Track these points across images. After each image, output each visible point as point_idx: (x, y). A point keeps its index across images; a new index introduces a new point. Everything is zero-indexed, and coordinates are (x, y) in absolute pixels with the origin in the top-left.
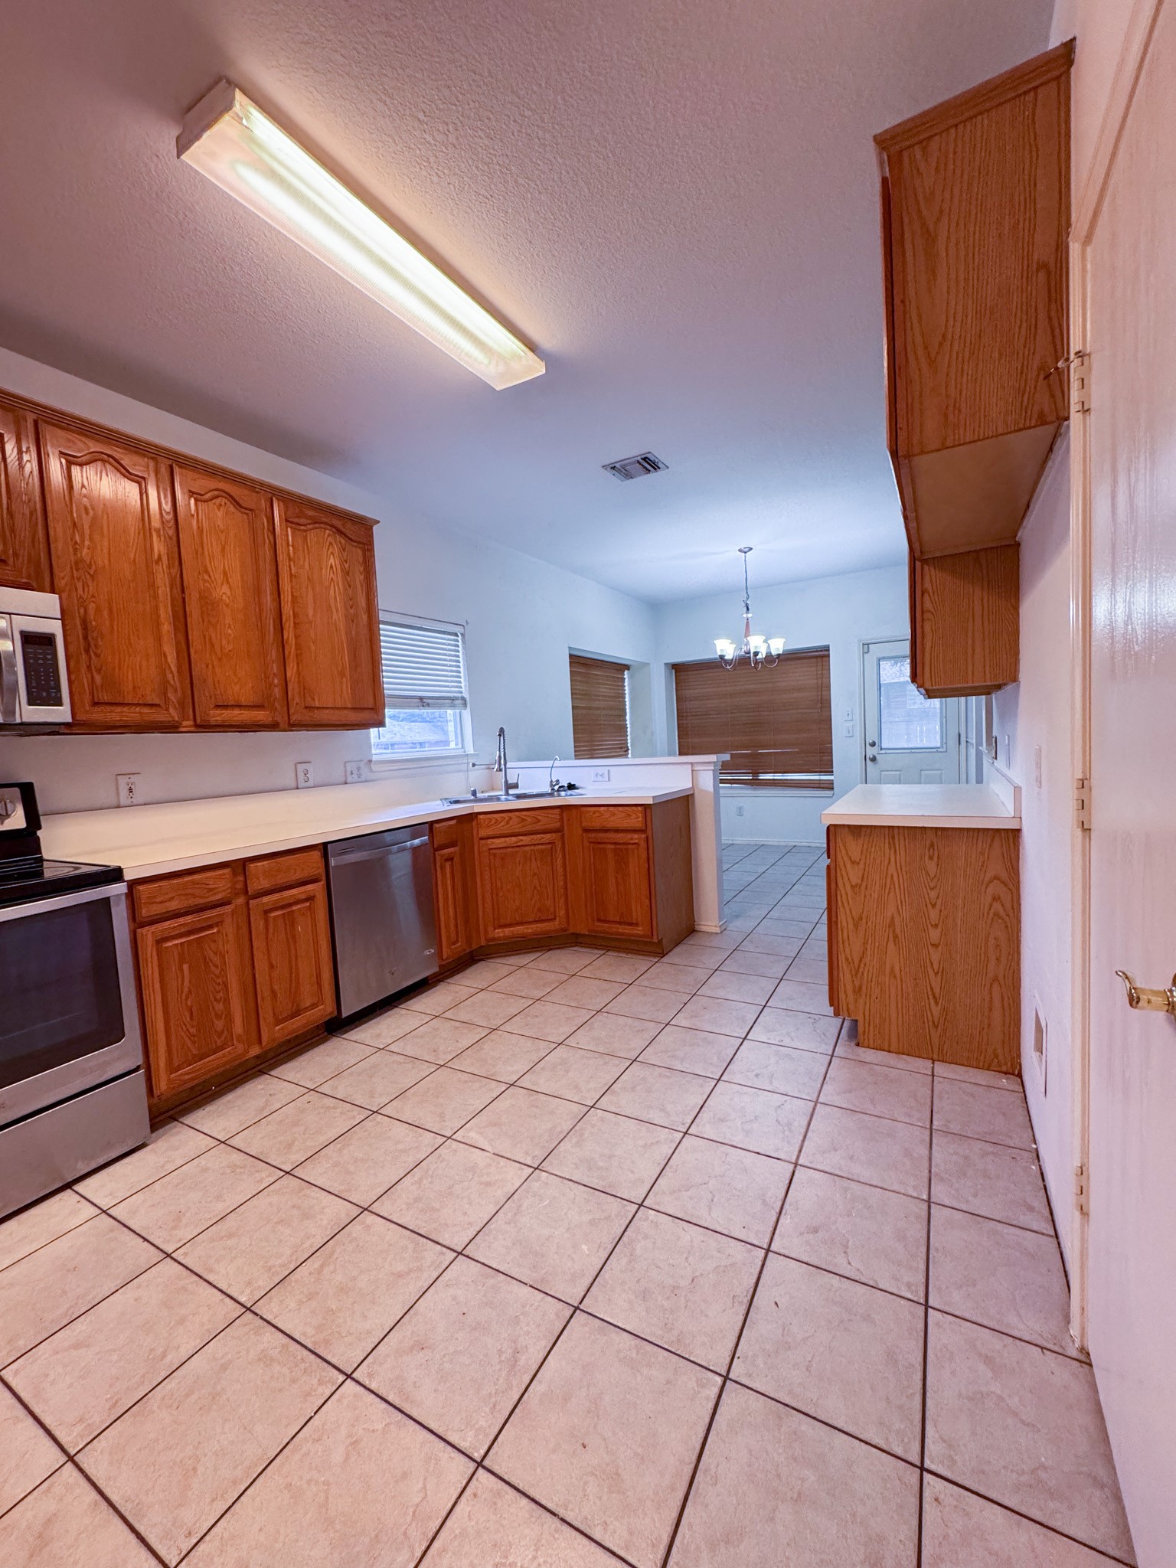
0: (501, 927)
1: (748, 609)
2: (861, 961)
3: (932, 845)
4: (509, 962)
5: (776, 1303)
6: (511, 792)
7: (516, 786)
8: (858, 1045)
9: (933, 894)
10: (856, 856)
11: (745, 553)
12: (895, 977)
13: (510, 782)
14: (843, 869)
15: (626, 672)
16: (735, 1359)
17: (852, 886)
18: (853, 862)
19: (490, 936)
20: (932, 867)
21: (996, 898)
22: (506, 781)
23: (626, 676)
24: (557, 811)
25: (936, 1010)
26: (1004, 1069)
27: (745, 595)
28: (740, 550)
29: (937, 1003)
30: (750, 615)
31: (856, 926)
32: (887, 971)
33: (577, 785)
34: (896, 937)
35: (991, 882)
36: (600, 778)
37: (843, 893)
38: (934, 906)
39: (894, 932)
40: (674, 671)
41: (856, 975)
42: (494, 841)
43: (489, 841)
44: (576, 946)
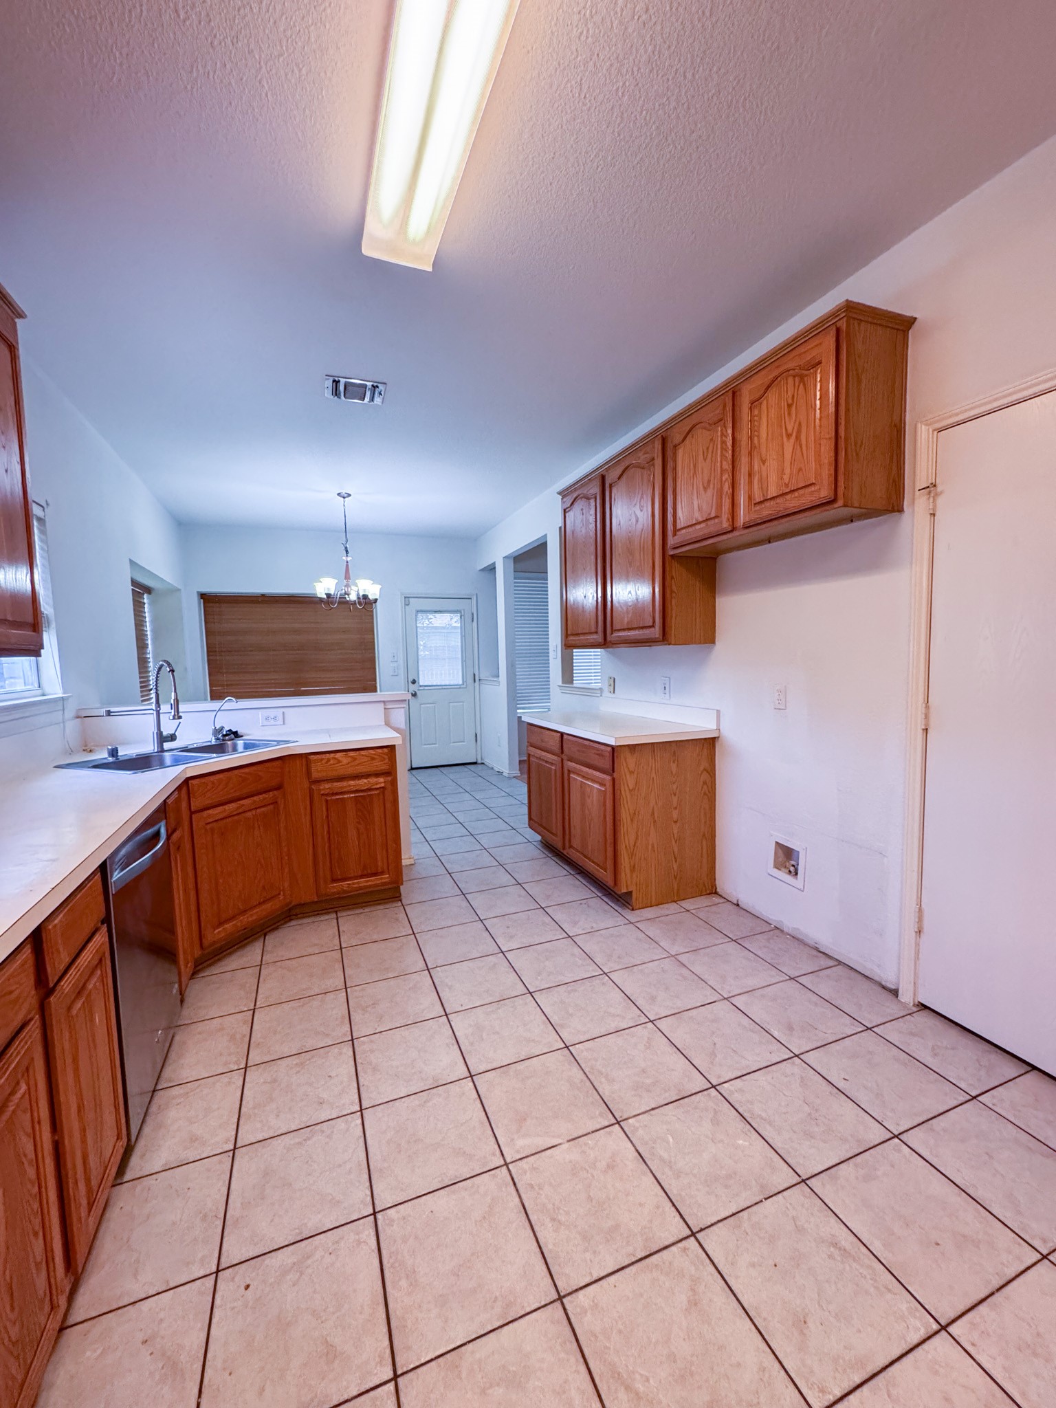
0: (221, 924)
1: (347, 552)
2: (634, 845)
3: (674, 753)
5: (844, 1079)
6: (167, 746)
7: (172, 738)
8: (633, 910)
9: (675, 787)
10: (632, 766)
11: (344, 498)
12: (654, 851)
13: (165, 734)
14: (623, 778)
15: (146, 596)
17: (629, 789)
18: (629, 772)
20: (674, 767)
21: (705, 783)
22: (160, 733)
23: (145, 601)
24: (280, 763)
25: (675, 867)
26: (708, 892)
27: (344, 539)
28: (339, 494)
29: (676, 861)
30: (349, 559)
31: (632, 820)
32: (650, 846)
33: (240, 732)
34: (655, 822)
35: (702, 772)
36: (272, 722)
37: (624, 796)
38: (675, 795)
39: (654, 818)
40: (202, 600)
41: (632, 856)
42: (210, 812)
43: (206, 813)
44: (291, 920)
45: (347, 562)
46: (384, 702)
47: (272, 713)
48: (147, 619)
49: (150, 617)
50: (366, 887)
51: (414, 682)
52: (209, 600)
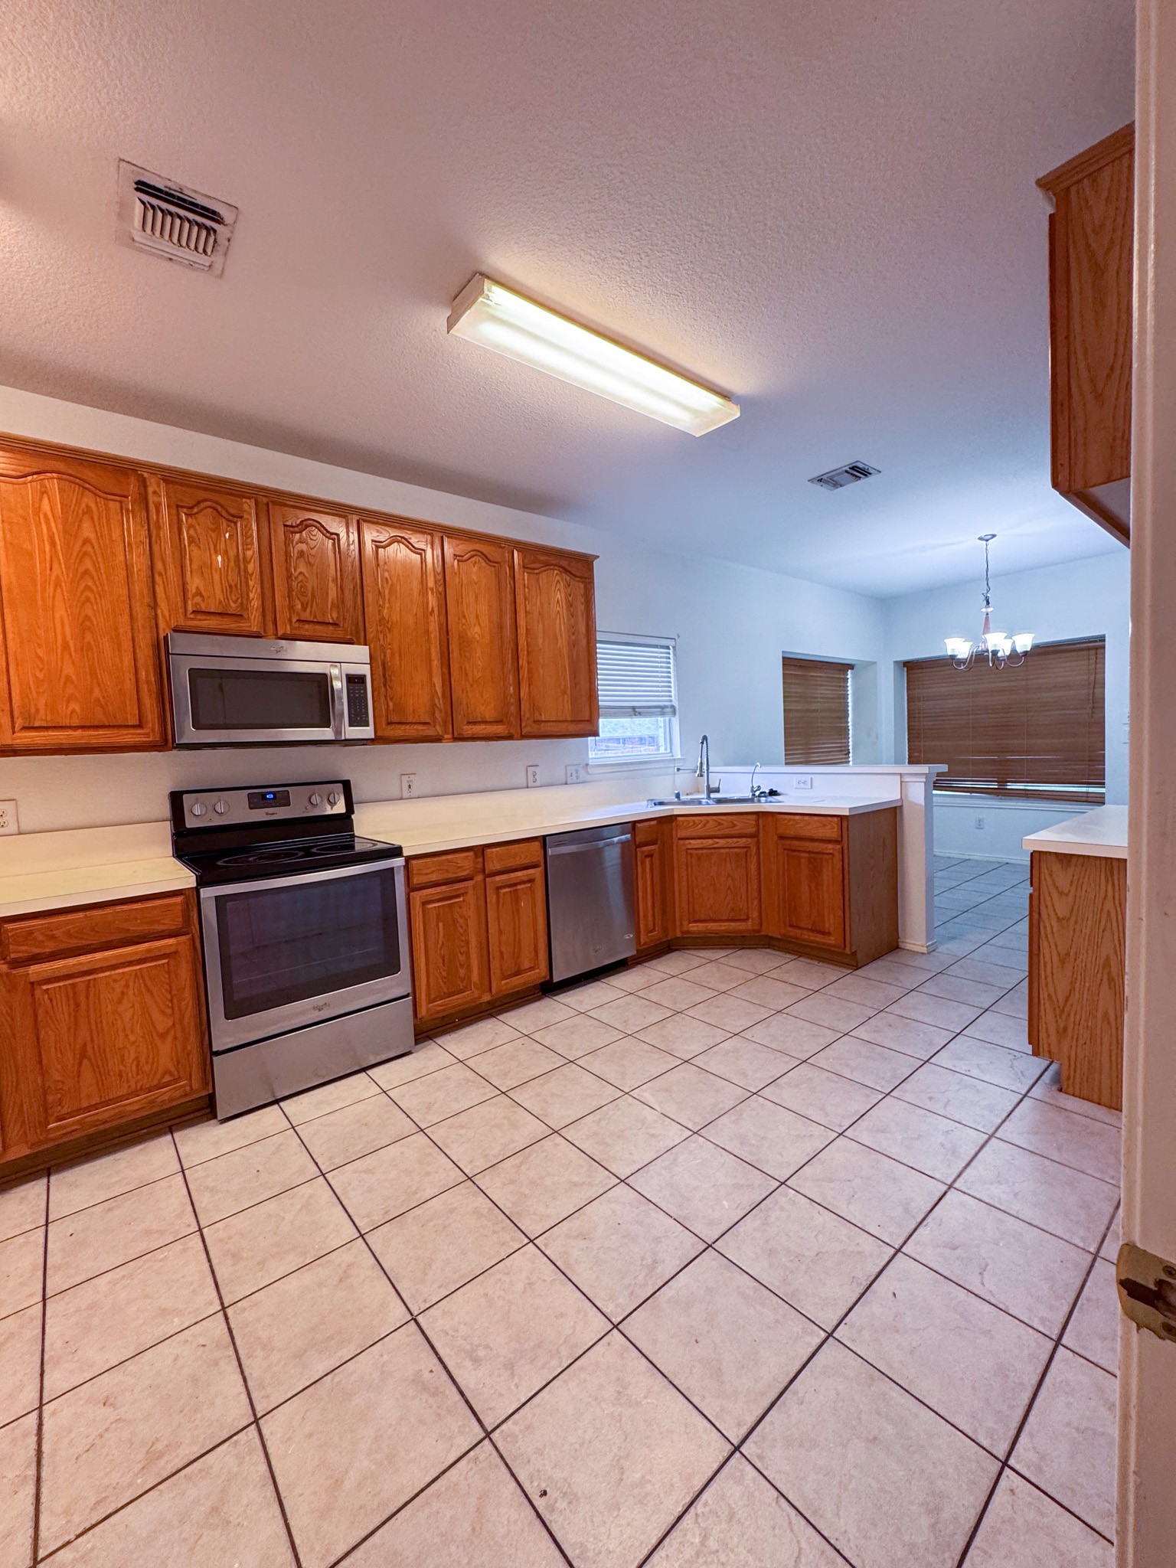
0: (695, 921)
1: (988, 603)
2: (1067, 1000)
4: (702, 955)
5: (894, 1294)
6: (713, 795)
7: (717, 790)
8: (1060, 1090)
10: (1064, 887)
11: (987, 540)
13: (711, 786)
14: (1048, 898)
15: (849, 672)
16: (842, 1325)
17: (1058, 918)
18: (1061, 894)
19: (685, 928)
23: (849, 676)
24: (754, 817)
27: (986, 587)
28: (980, 539)
30: (990, 610)
31: (1062, 962)
33: (777, 792)
36: (802, 785)
37: (1048, 925)
40: (905, 669)
41: (1061, 1015)
42: (692, 841)
43: (687, 841)
44: (769, 948)
47: (803, 778)
48: (849, 692)
49: (852, 689)
50: (817, 942)
52: (912, 669)
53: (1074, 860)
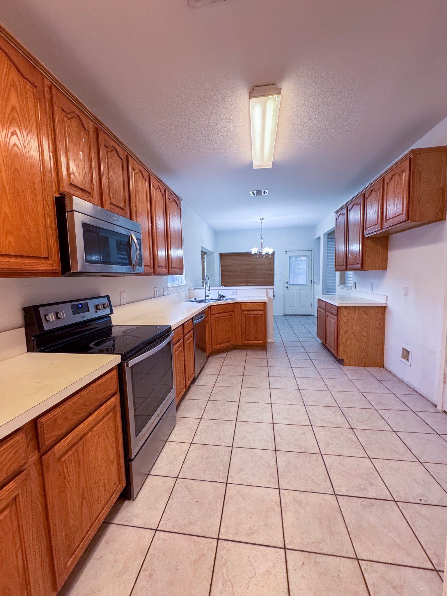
0: (217, 345)
1: (262, 238)
2: (346, 343)
3: (365, 311)
6: (207, 298)
7: (208, 296)
8: (344, 366)
9: (365, 323)
10: (345, 315)
11: (262, 220)
12: (354, 346)
13: (207, 295)
14: (342, 318)
15: (205, 255)
17: (344, 323)
18: (345, 316)
19: (213, 348)
20: (365, 316)
21: (380, 324)
22: (205, 295)
23: (205, 257)
25: (364, 354)
26: (380, 366)
27: (261, 234)
28: (260, 219)
29: (364, 351)
30: (263, 241)
31: (345, 334)
32: (353, 344)
33: (225, 296)
34: (355, 335)
35: (379, 319)
36: (234, 294)
37: (342, 325)
38: (365, 327)
39: (355, 334)
40: (220, 256)
41: (344, 346)
42: (216, 315)
43: (214, 315)
44: (235, 350)
45: (262, 242)
46: (266, 289)
47: (234, 291)
48: (205, 262)
49: (206, 261)
50: (255, 344)
51: (287, 283)
52: (222, 255)
53: (348, 308)
